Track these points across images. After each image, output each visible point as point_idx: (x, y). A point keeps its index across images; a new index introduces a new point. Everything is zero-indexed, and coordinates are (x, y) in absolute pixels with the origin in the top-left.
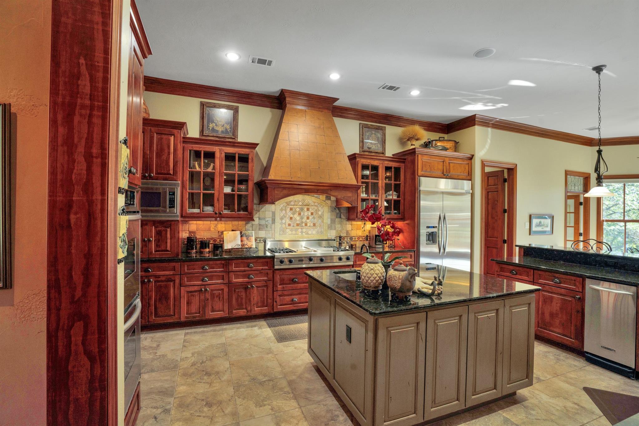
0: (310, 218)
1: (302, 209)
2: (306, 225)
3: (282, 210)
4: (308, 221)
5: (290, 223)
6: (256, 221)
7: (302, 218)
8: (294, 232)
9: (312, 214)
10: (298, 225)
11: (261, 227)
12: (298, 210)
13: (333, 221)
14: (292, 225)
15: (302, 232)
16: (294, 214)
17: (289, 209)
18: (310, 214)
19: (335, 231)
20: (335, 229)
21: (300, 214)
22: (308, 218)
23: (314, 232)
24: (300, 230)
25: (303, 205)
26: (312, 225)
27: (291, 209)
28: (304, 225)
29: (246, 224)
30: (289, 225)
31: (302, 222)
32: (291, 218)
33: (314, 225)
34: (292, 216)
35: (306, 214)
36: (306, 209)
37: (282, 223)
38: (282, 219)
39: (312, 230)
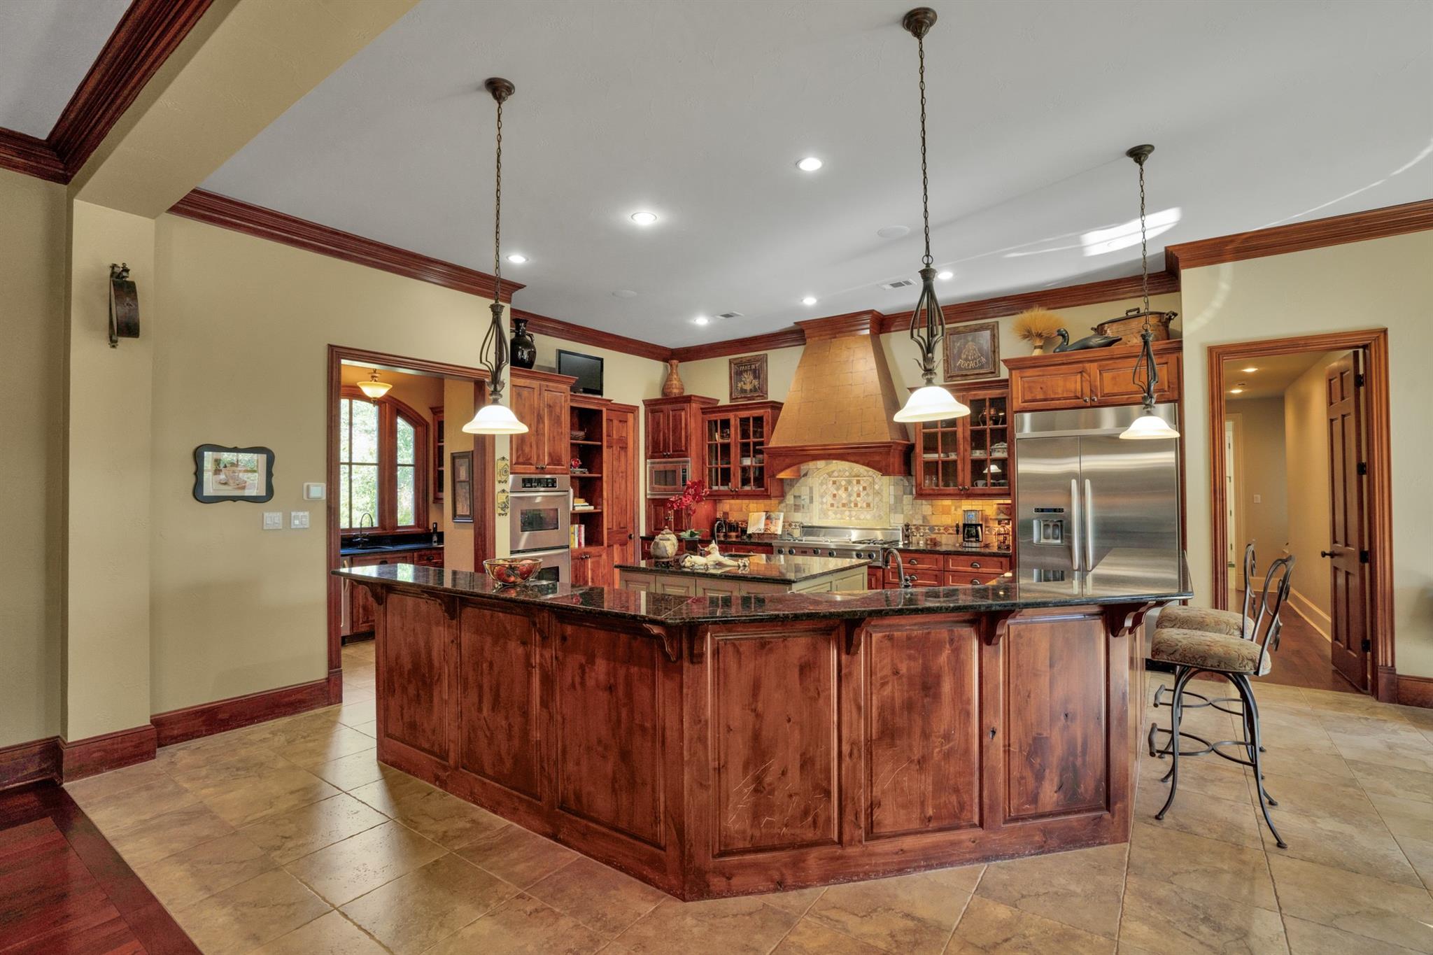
0: (862, 494)
1: (849, 482)
2: (856, 505)
3: (822, 484)
4: (858, 499)
5: (833, 502)
6: (790, 499)
7: (850, 495)
8: (839, 516)
9: (864, 488)
10: (844, 505)
11: (797, 508)
12: (843, 483)
13: (898, 500)
14: (835, 505)
15: (850, 516)
16: (838, 489)
17: (831, 482)
18: (861, 489)
19: (902, 516)
20: (903, 513)
21: (846, 489)
22: (859, 495)
23: (869, 517)
24: (847, 513)
25: (851, 476)
26: (865, 505)
27: (834, 483)
28: (852, 505)
29: (780, 503)
30: (832, 505)
31: (850, 502)
32: (834, 496)
33: (868, 505)
34: (835, 492)
35: (856, 489)
36: (855, 482)
37: (822, 503)
38: (822, 497)
39: (865, 513)
